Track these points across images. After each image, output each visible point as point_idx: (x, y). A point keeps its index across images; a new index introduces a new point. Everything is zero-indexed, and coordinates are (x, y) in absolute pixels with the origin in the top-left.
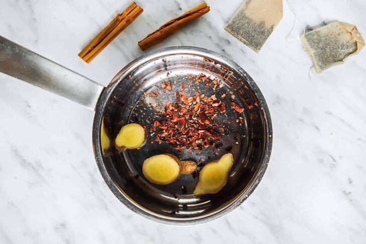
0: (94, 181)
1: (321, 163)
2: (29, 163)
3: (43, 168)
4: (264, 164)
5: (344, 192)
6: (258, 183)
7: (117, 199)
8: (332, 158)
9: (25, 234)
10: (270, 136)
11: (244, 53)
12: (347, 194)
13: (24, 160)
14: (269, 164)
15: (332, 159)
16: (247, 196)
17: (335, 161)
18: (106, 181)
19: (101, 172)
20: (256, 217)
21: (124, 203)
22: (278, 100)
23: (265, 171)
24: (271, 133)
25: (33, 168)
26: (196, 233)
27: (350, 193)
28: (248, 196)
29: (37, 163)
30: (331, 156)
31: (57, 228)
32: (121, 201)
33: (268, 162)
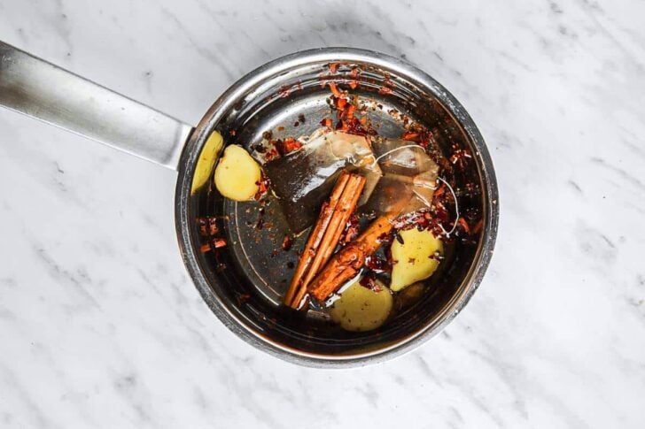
0: (181, 299)
1: (587, 250)
2: (65, 272)
3: (90, 280)
4: (485, 253)
5: (631, 301)
6: (476, 288)
7: (224, 326)
8: (607, 240)
9: (64, 398)
10: (495, 202)
11: (441, 59)
12: (636, 305)
13: (56, 267)
14: (495, 253)
15: (606, 243)
16: (457, 311)
17: (612, 246)
18: (203, 295)
19: (193, 279)
20: (474, 352)
21: (237, 333)
22: (506, 141)
23: (487, 266)
24: (496, 197)
25: (72, 279)
26: (368, 385)
27: (641, 302)
28: (459, 311)
29: (79, 271)
30: (604, 237)
31: (120, 385)
32: (230, 329)
33: (492, 249)
